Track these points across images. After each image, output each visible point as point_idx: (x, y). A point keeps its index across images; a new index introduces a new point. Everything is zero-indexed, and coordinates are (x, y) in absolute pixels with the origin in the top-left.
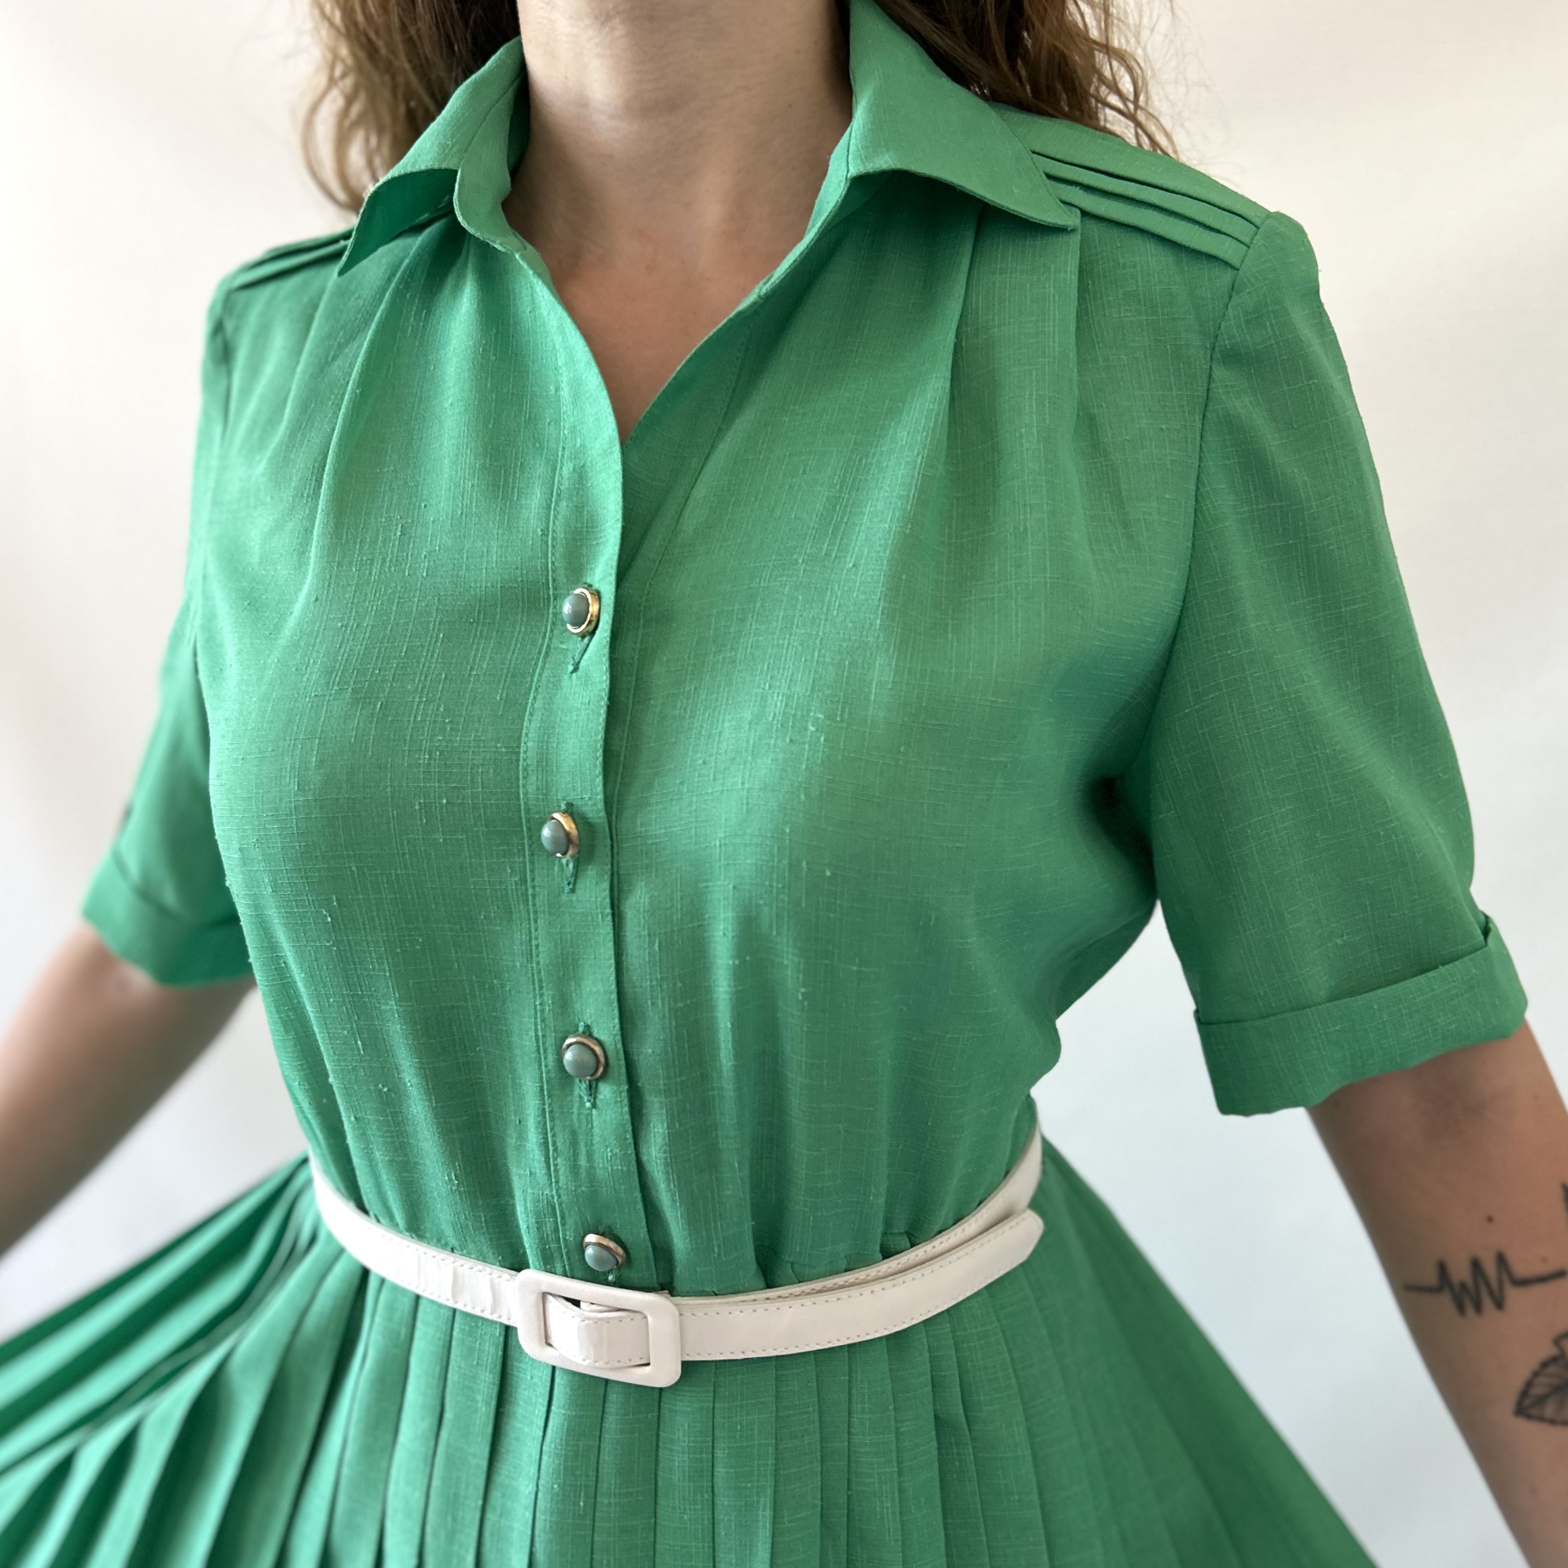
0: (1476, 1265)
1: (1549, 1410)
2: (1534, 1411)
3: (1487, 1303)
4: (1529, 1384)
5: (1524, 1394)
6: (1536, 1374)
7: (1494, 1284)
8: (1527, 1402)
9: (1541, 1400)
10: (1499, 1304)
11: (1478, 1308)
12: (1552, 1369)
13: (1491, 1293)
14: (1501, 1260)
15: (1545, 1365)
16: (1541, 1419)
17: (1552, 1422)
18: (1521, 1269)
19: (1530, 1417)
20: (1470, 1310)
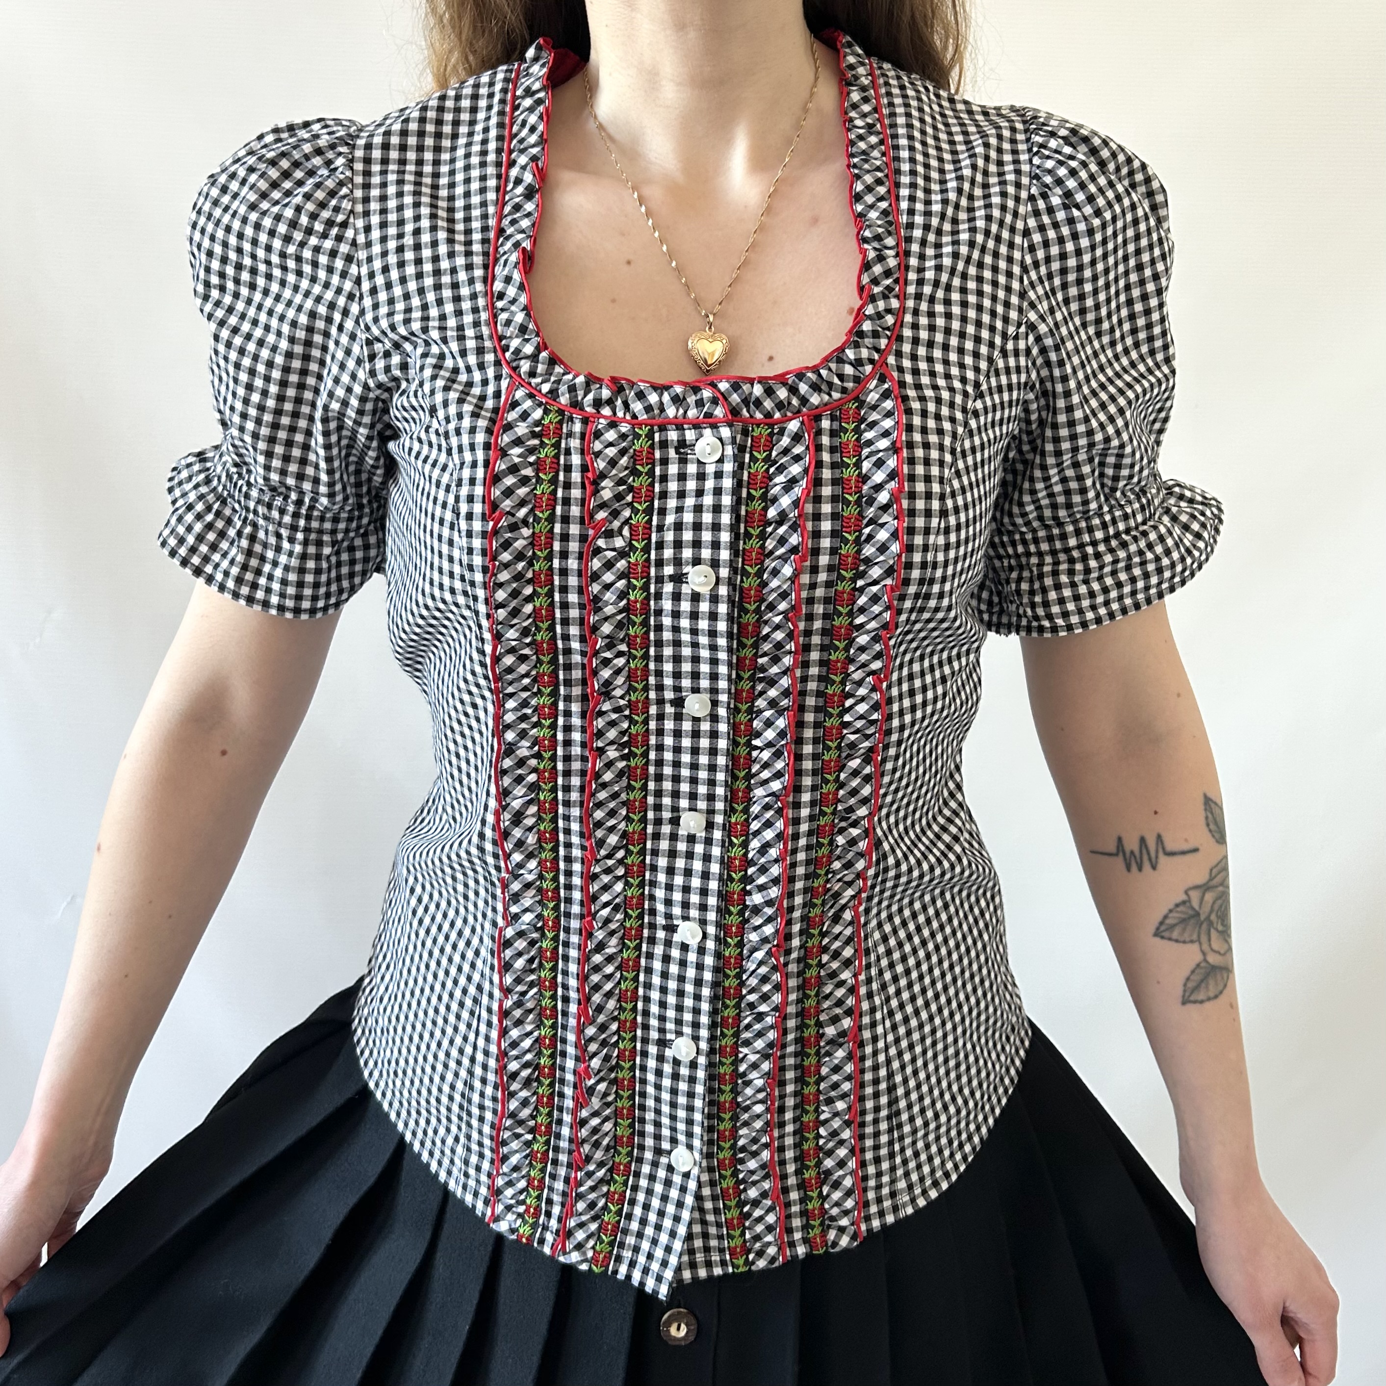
0: (1143, 840)
1: (1175, 934)
2: (1166, 934)
3: (1147, 866)
4: (1166, 917)
5: (1161, 923)
6: (1171, 911)
7: (1153, 854)
8: (1163, 928)
9: (1172, 927)
10: (1154, 867)
11: (1140, 869)
12: (1181, 908)
13: (1150, 859)
14: (1159, 837)
15: (1177, 905)
16: (1170, 939)
17: (1177, 941)
18: (1170, 846)
19: (1162, 937)
20: (1134, 868)
